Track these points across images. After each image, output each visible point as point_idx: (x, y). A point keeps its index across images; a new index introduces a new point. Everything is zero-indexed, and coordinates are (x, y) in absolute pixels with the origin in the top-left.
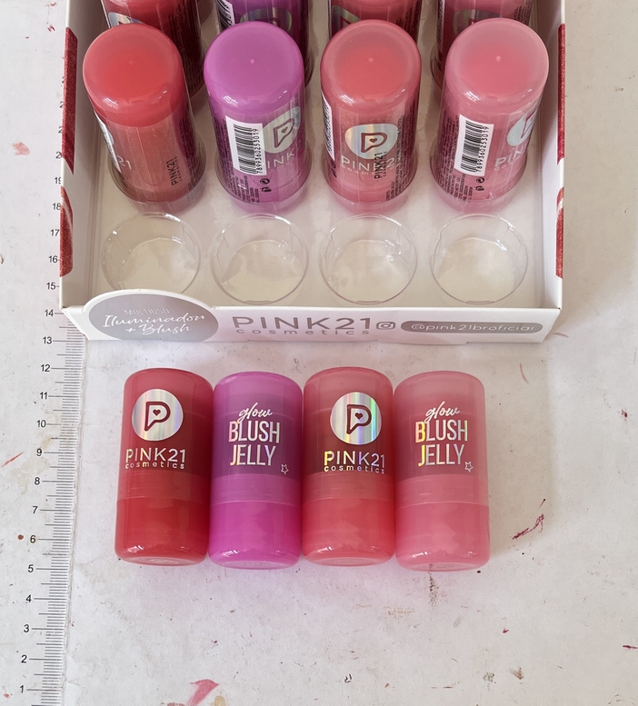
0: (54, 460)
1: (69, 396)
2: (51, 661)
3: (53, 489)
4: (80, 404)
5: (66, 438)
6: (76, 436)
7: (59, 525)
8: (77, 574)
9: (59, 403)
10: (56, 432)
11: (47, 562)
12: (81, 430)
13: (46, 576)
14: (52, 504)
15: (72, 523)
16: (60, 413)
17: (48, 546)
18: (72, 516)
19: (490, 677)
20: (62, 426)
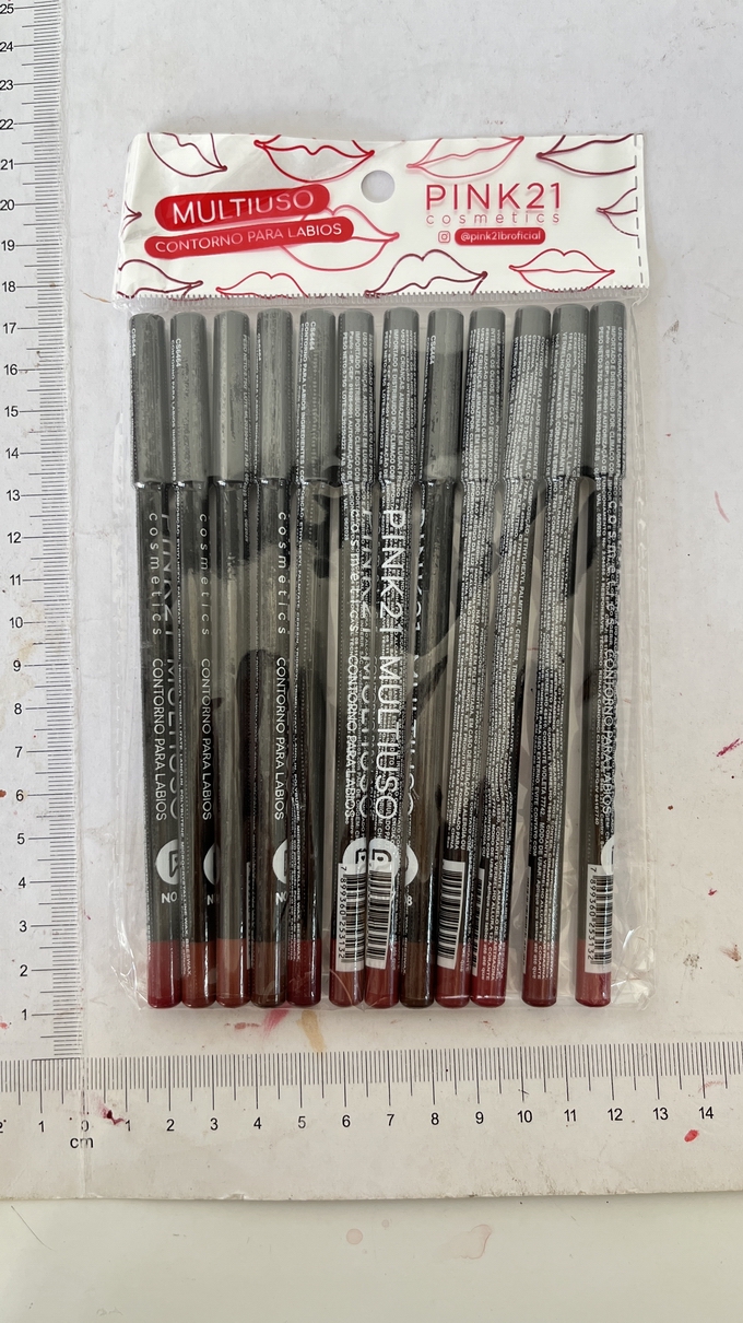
0: (40, 675)
1: (53, 579)
2: (63, 971)
3: (42, 719)
4: (71, 590)
5: (55, 642)
6: (68, 637)
7: (56, 772)
8: (88, 844)
9: (39, 590)
10: (38, 634)
11: (44, 828)
12: (75, 629)
13: (44, 848)
14: (43, 741)
15: (74, 768)
16: (42, 606)
17: (43, 804)
18: (74, 758)
19: (692, 961)
20: (47, 624)
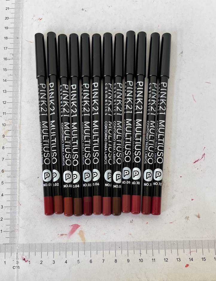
0: (10, 139)
1: (15, 114)
2: (13, 219)
3: (10, 151)
4: (19, 117)
5: (14, 130)
6: (18, 129)
7: (13, 165)
9: (10, 116)
10: (10, 128)
11: (9, 180)
12: (20, 127)
13: (9, 186)
14: (10, 157)
15: (18, 164)
16: (11, 121)
17: (9, 174)
18: (18, 161)
19: (187, 218)
20: (12, 125)
